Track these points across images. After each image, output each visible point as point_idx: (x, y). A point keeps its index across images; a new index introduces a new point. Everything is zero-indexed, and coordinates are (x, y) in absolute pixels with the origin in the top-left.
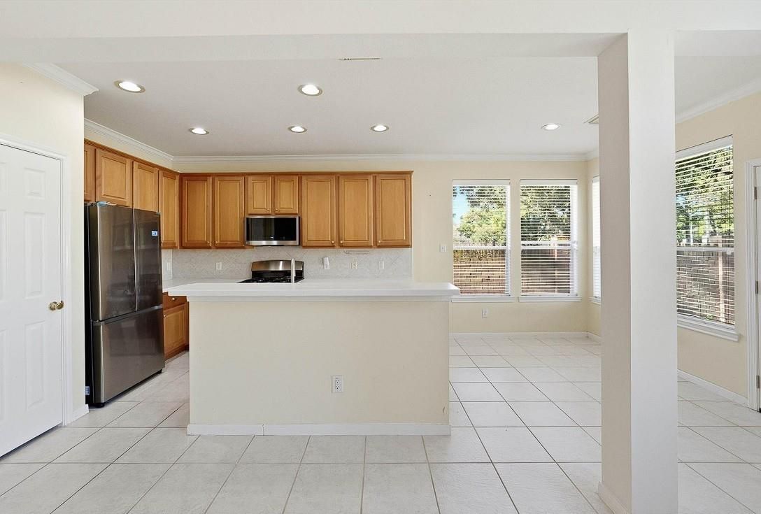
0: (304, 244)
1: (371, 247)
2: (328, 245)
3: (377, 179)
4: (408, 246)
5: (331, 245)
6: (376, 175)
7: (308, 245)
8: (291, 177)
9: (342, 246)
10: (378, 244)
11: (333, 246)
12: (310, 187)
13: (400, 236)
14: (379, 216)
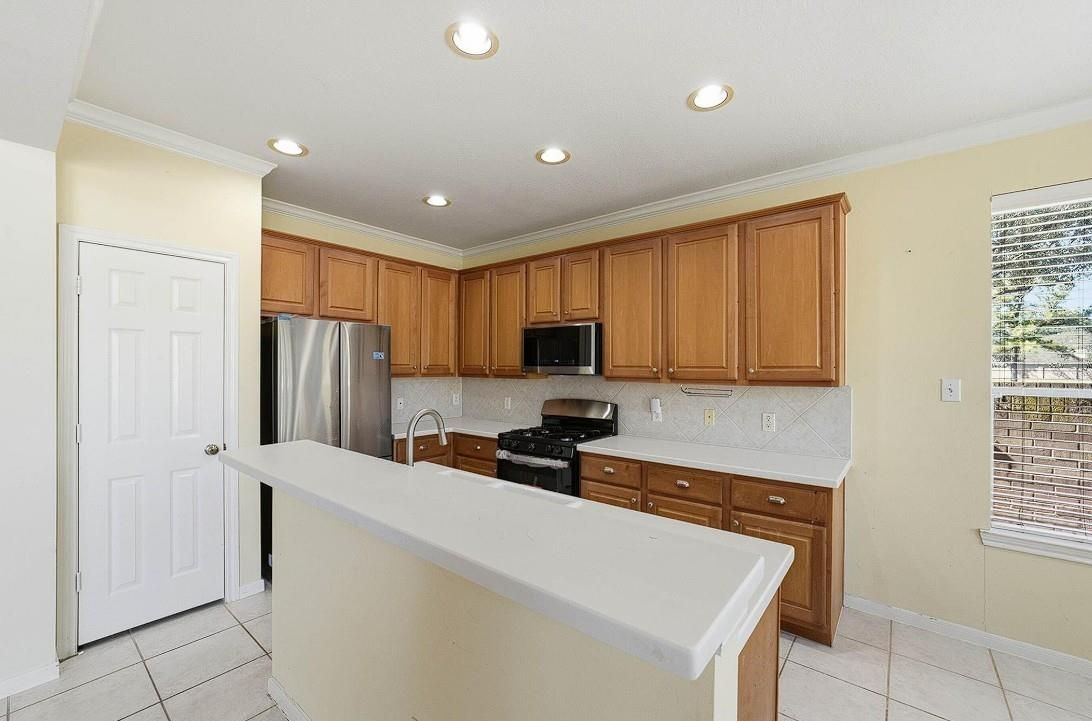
0: (607, 373)
1: (733, 382)
2: (646, 375)
3: (749, 230)
4: (828, 383)
5: (652, 375)
6: (743, 221)
7: (615, 374)
8: (587, 254)
9: (673, 378)
10: (750, 377)
11: (656, 379)
12: (618, 267)
13: (808, 357)
14: (752, 311)
